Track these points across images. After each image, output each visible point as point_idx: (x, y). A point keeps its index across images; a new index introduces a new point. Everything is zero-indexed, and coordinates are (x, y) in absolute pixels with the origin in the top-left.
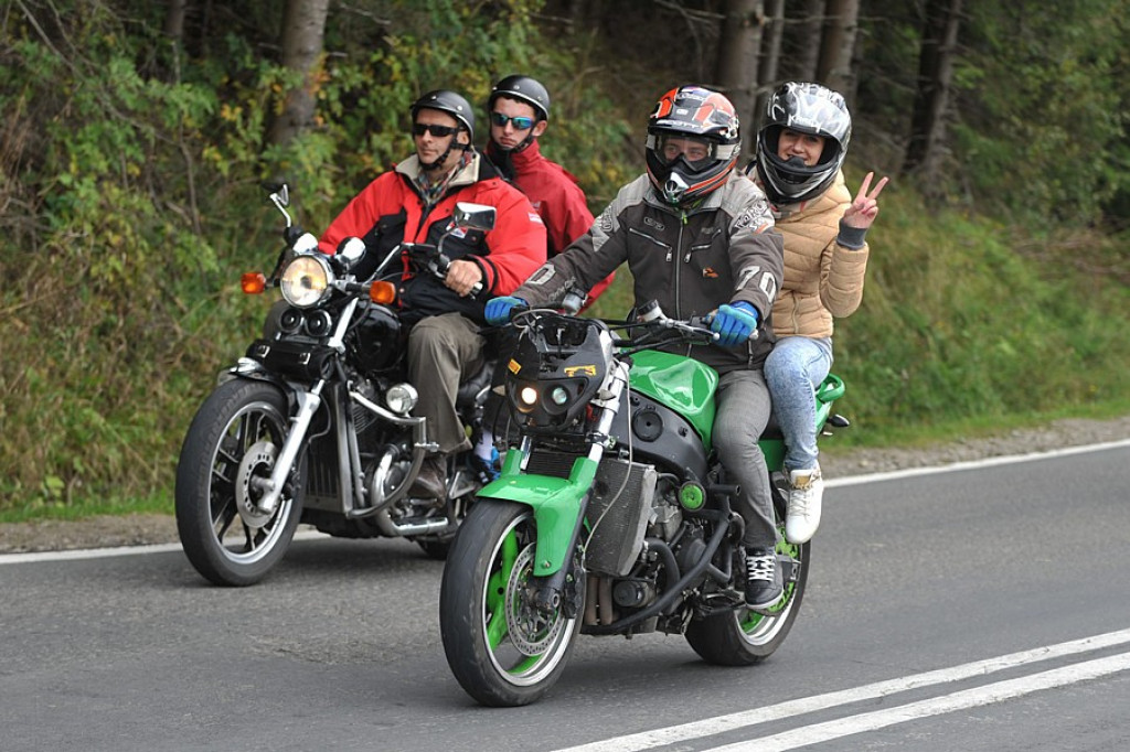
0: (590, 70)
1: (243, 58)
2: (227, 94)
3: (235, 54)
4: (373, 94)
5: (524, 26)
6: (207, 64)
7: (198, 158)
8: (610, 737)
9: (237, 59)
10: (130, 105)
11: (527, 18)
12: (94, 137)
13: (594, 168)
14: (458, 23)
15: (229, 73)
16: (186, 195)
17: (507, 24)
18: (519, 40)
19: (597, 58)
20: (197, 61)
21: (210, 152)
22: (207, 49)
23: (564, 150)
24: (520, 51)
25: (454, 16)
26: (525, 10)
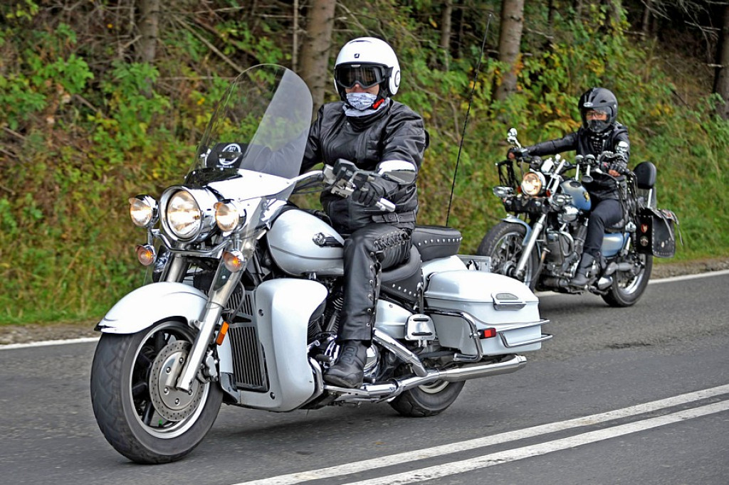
0: (654, 58)
1: (480, 58)
2: (472, 76)
3: (476, 55)
4: (546, 74)
5: (620, 37)
6: (462, 61)
7: (459, 108)
8: (677, 394)
9: (477, 58)
10: (424, 83)
11: (622, 33)
12: (407, 100)
13: (658, 108)
14: (587, 37)
15: (473, 65)
16: (453, 127)
17: (612, 36)
18: (618, 44)
19: (657, 52)
20: (457, 60)
21: (465, 105)
22: (461, 53)
23: (642, 99)
24: (618, 50)
25: (585, 33)
26: (621, 29)
